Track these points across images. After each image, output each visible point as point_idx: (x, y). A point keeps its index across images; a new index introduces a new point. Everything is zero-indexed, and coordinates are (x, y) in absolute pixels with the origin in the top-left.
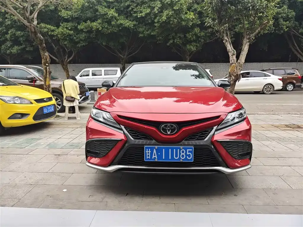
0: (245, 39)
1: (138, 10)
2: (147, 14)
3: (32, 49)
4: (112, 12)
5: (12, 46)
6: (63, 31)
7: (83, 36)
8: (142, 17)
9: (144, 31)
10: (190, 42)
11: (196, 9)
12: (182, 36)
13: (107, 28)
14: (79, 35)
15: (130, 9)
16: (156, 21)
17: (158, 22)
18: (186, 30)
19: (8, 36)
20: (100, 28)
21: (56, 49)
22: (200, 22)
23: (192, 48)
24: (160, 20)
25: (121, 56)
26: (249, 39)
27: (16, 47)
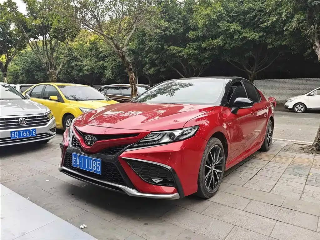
2: (274, 23)
3: (165, 70)
4: (234, 26)
5: (150, 68)
6: (188, 51)
7: (207, 54)
8: (267, 27)
9: (273, 42)
13: (229, 43)
14: (204, 53)
15: (257, 19)
16: (285, 28)
19: (147, 60)
20: (222, 44)
21: (184, 68)
25: (249, 71)
27: (153, 69)
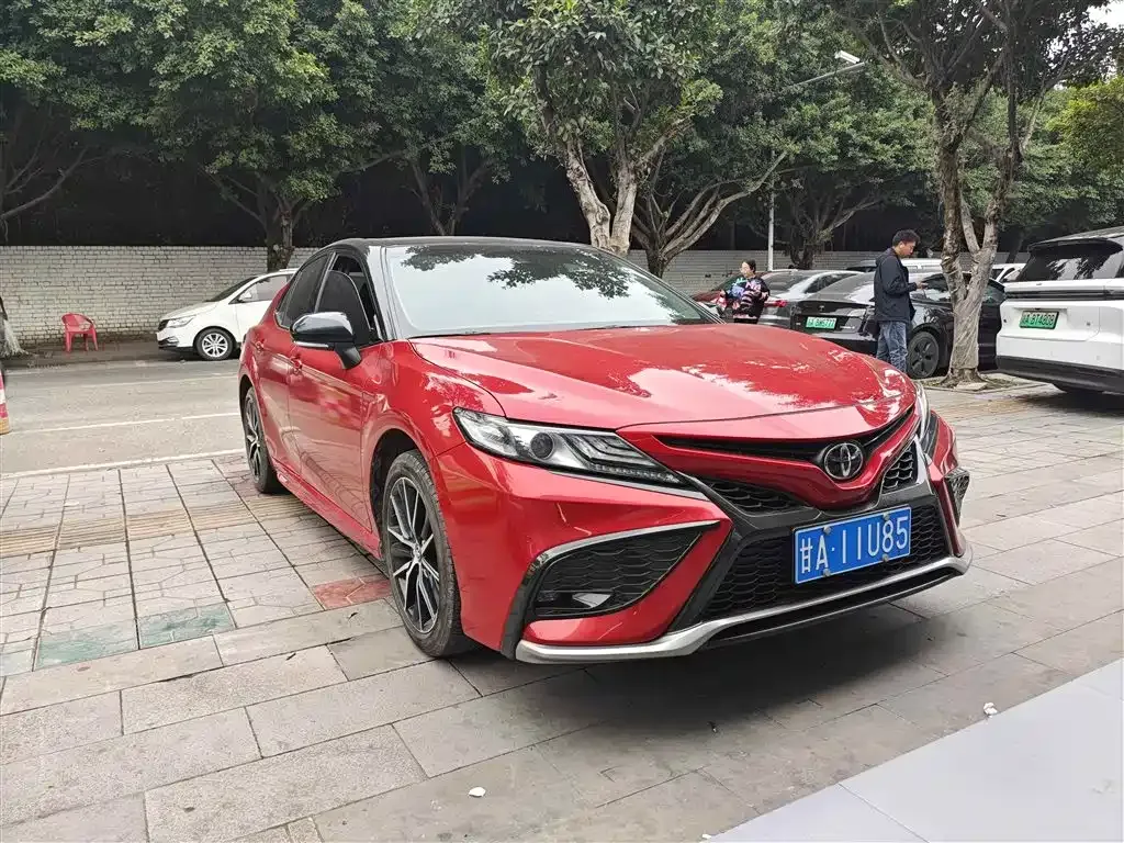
0: (624, 171)
1: (67, 15)
2: (116, 38)
9: (95, 108)
10: (300, 166)
11: (320, 42)
12: (268, 140)
16: (161, 69)
17: (172, 75)
18: (284, 117)
22: (335, 95)
23: (312, 187)
24: (183, 69)
26: (635, 171)
